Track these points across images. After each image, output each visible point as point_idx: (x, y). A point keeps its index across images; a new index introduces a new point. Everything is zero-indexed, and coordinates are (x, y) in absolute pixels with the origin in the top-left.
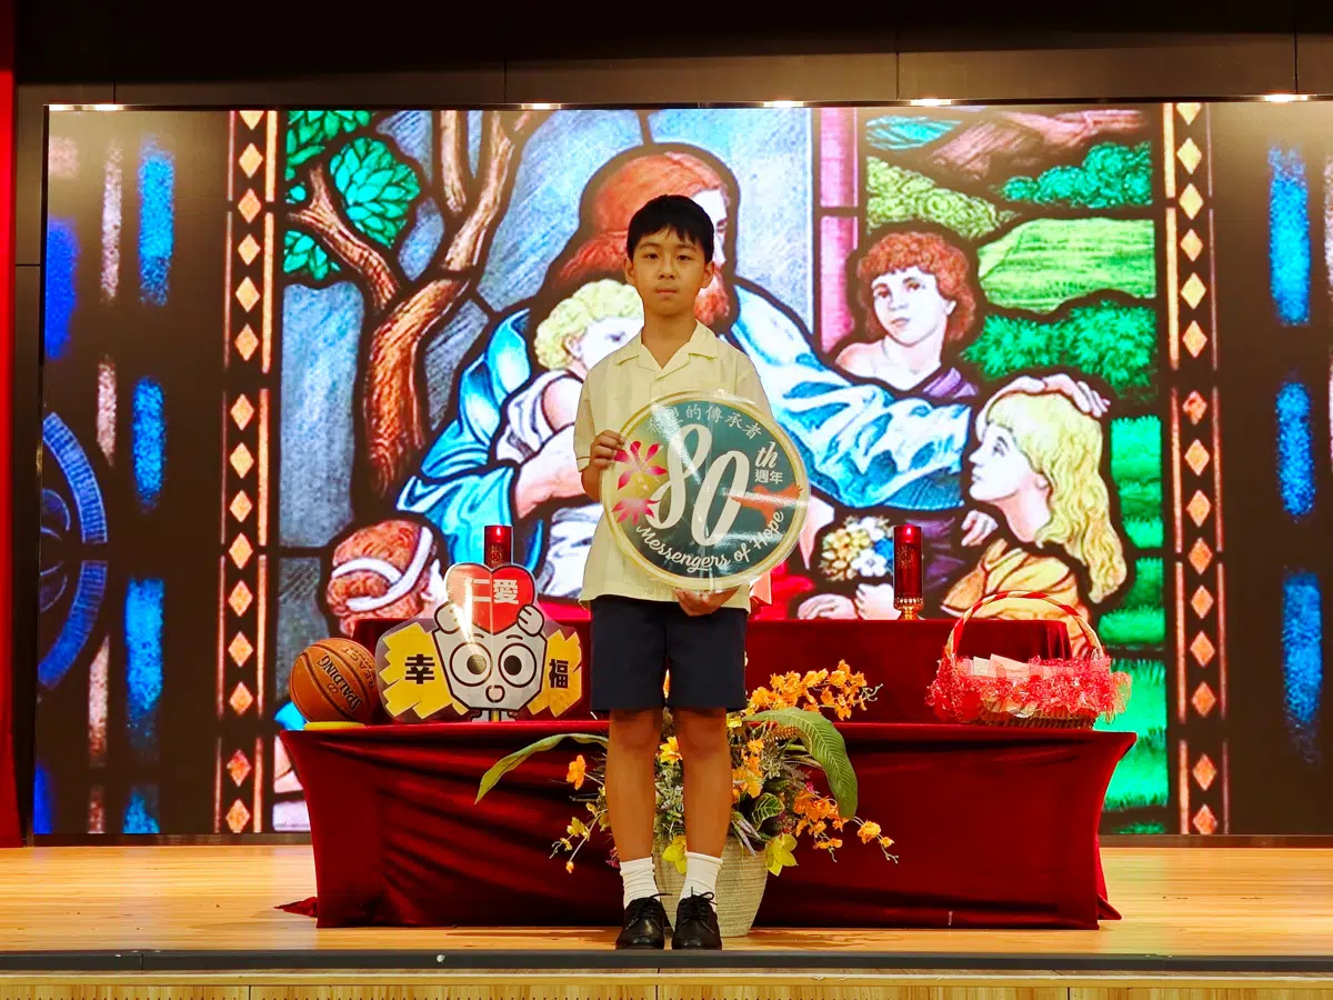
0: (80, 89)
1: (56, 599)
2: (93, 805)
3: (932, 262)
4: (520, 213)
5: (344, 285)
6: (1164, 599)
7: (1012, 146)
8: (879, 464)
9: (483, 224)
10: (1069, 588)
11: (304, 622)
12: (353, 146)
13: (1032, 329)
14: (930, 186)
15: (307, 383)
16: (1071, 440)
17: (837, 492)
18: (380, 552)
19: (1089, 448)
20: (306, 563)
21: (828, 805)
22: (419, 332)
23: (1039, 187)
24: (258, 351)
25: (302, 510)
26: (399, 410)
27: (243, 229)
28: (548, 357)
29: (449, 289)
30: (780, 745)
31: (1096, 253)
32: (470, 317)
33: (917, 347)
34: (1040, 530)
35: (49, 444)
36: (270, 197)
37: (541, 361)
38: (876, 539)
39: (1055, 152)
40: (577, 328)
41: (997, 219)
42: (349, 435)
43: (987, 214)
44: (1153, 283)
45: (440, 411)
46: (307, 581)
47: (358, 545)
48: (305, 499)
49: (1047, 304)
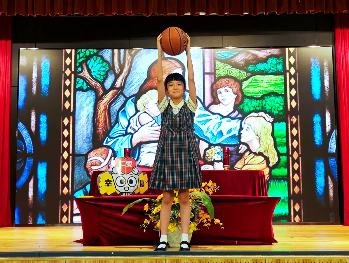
0: (27, 44)
1: (21, 167)
2: (30, 217)
3: (231, 85)
4: (133, 74)
5: (91, 91)
6: (287, 166)
7: (250, 58)
8: (219, 134)
9: (124, 76)
10: (264, 163)
11: (81, 172)
12: (93, 58)
13: (255, 101)
14: (231, 67)
15: (81, 115)
16: (265, 128)
17: (209, 140)
18: (99, 155)
19: (269, 130)
20: (81, 158)
21: (207, 215)
22: (109, 102)
23: (256, 68)
24: (70, 107)
25: (80, 145)
26: (104, 120)
27: (66, 78)
28: (140, 108)
29: (116, 92)
30: (195, 201)
31: (270, 83)
32: (121, 99)
33: (228, 106)
34: (257, 149)
35: (19, 129)
36: (73, 70)
37: (138, 109)
38: (218, 151)
39: (260, 59)
40: (147, 101)
41: (247, 75)
42: (92, 127)
43: (244, 74)
44: (284, 90)
45: (114, 121)
46: (81, 162)
47: (94, 153)
48: (81, 142)
49: (258, 95)
